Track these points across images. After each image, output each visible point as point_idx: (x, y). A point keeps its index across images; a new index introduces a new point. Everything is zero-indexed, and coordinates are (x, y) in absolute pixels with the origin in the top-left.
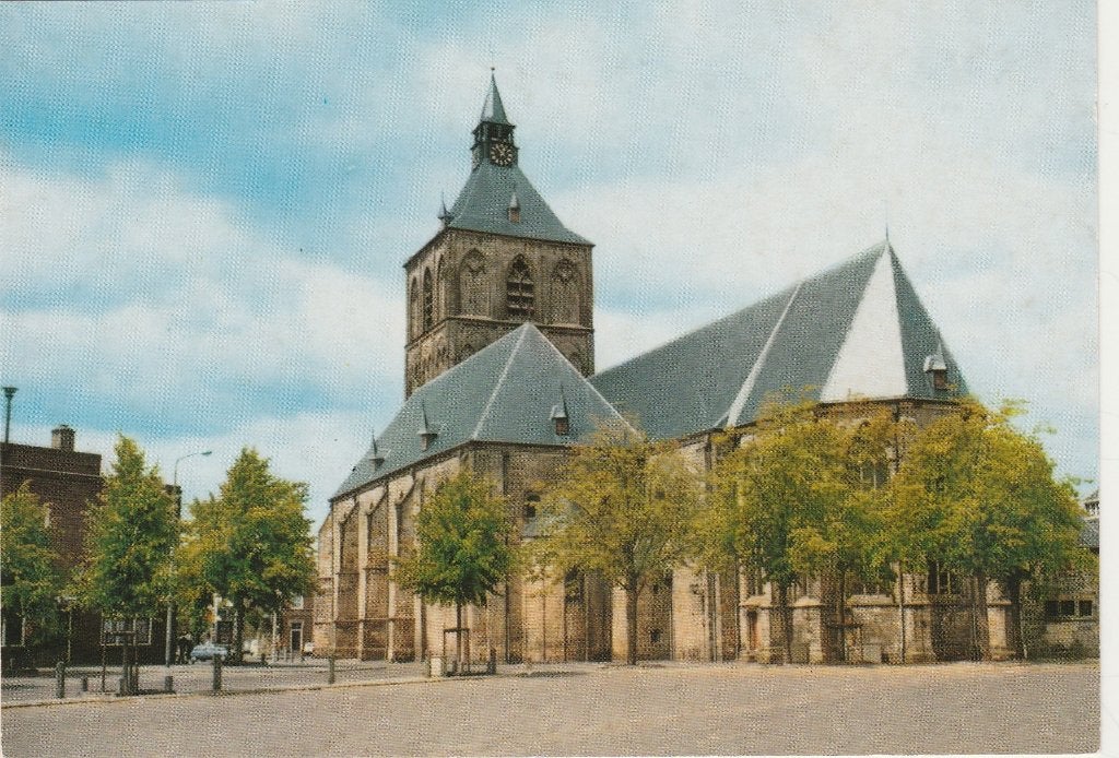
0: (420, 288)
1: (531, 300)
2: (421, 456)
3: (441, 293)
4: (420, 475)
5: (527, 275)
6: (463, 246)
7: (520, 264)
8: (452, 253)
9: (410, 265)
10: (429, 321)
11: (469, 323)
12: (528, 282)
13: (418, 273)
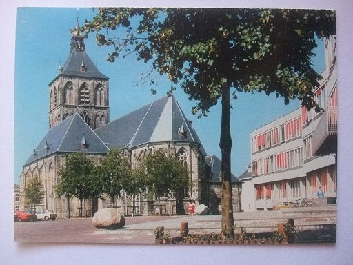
0: (53, 93)
1: (88, 98)
2: (46, 155)
3: (59, 95)
4: (45, 160)
5: (87, 89)
6: (66, 80)
7: (84, 85)
8: (62, 82)
9: (50, 85)
10: (56, 105)
11: (68, 106)
12: (87, 91)
13: (52, 88)
